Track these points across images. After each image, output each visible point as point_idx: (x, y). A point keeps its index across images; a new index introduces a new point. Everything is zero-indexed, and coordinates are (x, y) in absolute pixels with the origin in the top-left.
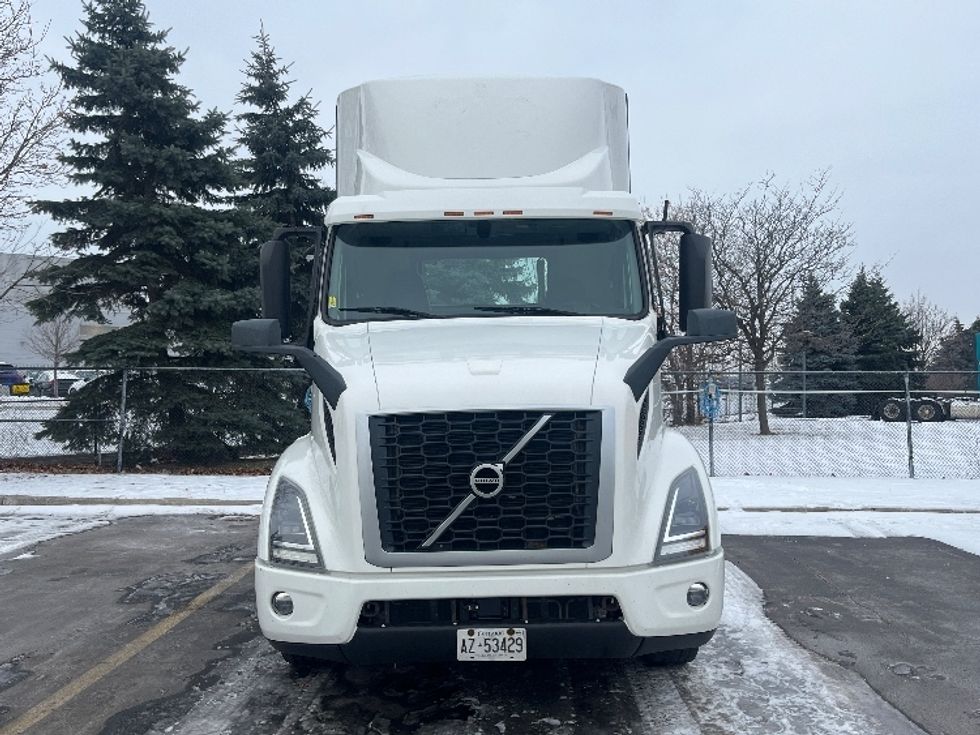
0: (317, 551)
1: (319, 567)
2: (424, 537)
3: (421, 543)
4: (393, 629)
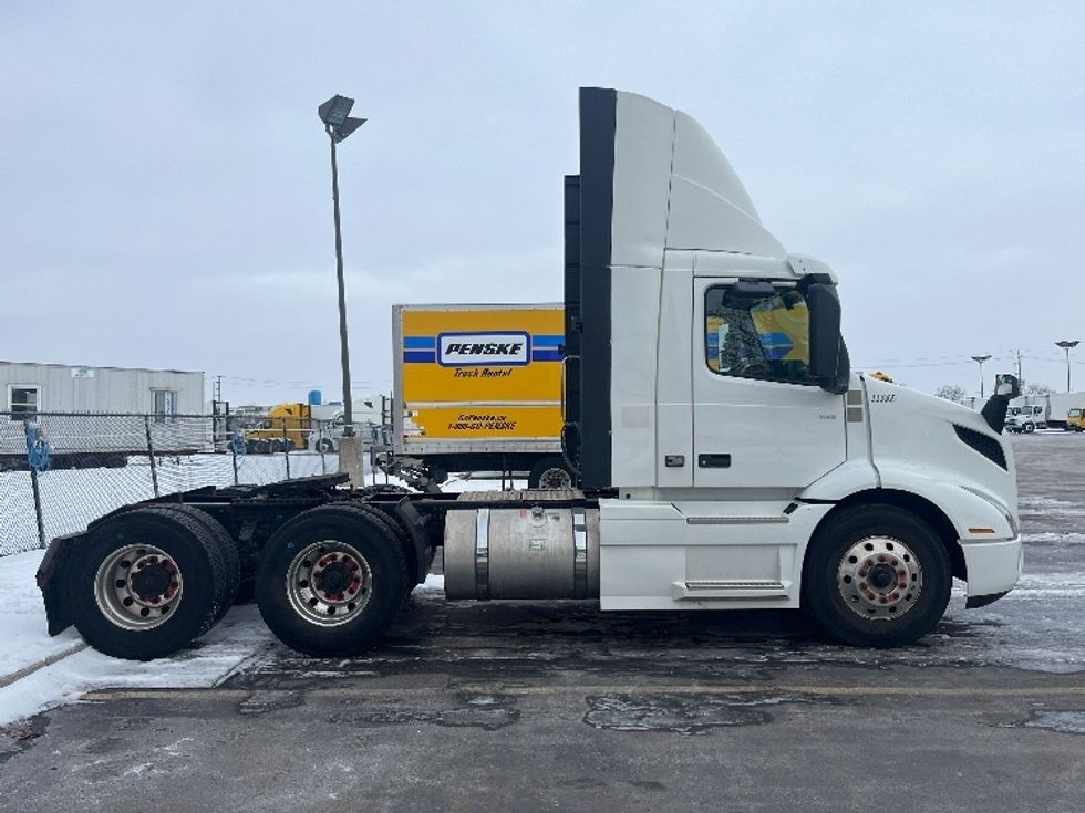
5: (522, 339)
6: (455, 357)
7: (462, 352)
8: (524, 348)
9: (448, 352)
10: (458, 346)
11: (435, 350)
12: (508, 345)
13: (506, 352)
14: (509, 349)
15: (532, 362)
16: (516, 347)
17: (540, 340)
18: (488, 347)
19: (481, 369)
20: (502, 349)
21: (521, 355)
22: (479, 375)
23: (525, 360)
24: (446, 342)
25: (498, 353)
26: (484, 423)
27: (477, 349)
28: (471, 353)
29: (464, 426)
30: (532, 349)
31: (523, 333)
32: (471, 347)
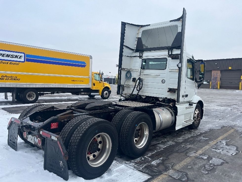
5: (23, 55)
7: (3, 56)
8: (23, 57)
13: (17, 58)
14: (19, 57)
15: (26, 62)
16: (21, 56)
17: (28, 56)
18: (12, 56)
19: (9, 62)
20: (16, 57)
21: (22, 59)
23: (23, 61)
26: (10, 78)
27: (8, 56)
28: (6, 57)
29: (3, 79)
30: (26, 58)
31: (23, 53)
32: (6, 55)
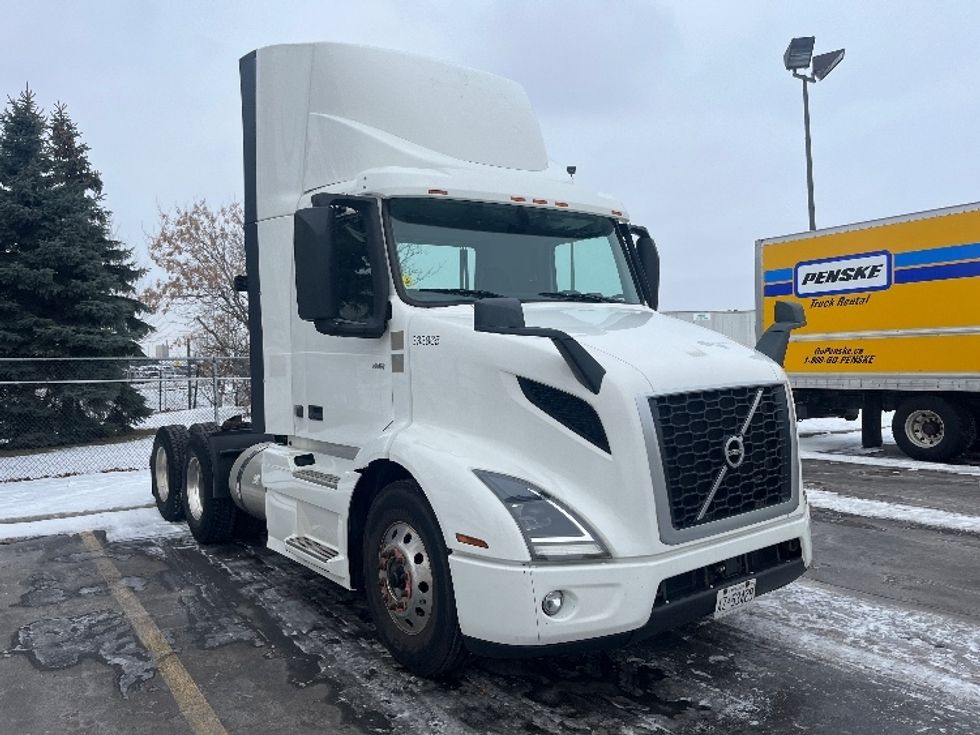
0: (598, 540)
1: (605, 556)
2: (697, 510)
3: (695, 517)
4: (676, 603)
5: (883, 260)
6: (812, 287)
7: (818, 282)
9: (804, 283)
10: (814, 275)
11: (792, 281)
12: (867, 268)
13: (863, 276)
14: (867, 273)
15: (894, 285)
16: (875, 269)
17: (903, 258)
18: (845, 272)
19: (837, 298)
20: (860, 273)
21: (882, 279)
22: (835, 303)
23: (885, 283)
24: (803, 271)
25: (855, 278)
26: (840, 356)
27: (833, 277)
28: (827, 281)
29: (820, 360)
30: (893, 270)
31: (884, 252)
32: (826, 275)
